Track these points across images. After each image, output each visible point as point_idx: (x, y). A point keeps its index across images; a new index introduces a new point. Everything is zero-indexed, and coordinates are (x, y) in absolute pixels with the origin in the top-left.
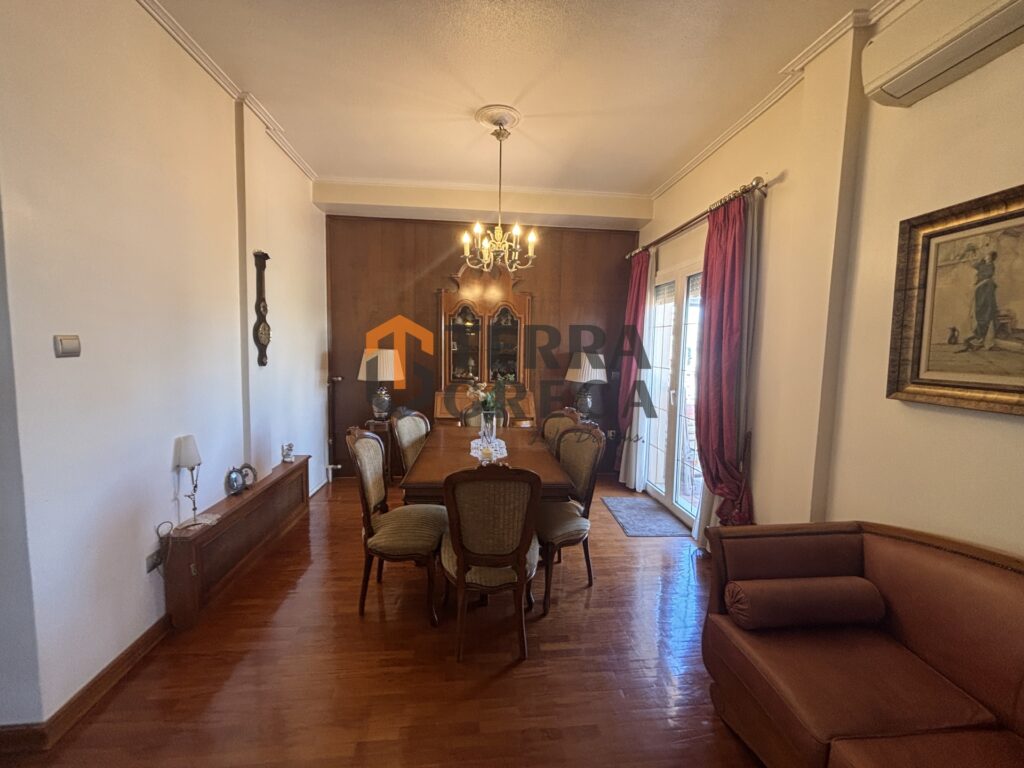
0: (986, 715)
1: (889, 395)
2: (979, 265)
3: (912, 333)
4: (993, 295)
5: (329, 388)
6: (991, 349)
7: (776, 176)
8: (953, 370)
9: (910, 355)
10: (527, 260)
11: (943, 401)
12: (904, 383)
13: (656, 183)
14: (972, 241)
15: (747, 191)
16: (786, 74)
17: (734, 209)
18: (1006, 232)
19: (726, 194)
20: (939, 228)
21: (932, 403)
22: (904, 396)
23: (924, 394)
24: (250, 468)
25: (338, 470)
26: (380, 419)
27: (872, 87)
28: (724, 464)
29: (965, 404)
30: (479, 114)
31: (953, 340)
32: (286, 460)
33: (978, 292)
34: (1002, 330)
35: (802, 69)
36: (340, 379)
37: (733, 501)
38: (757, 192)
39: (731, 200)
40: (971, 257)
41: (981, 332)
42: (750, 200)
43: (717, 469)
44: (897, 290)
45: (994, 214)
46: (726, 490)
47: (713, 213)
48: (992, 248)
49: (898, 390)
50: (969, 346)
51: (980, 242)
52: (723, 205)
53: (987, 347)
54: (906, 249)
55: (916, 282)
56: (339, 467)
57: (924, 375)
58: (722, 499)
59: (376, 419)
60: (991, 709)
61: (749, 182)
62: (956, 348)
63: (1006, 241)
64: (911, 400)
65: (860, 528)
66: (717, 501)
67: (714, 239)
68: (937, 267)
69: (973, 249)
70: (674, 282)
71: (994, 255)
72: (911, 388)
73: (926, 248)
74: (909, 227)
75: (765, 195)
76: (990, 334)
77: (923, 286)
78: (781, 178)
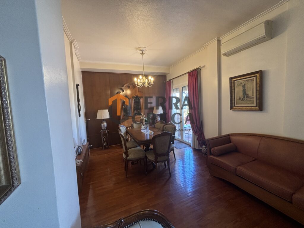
0: (254, 159)
1: (231, 109)
2: (243, 86)
3: (233, 98)
4: (245, 91)
5: (86, 123)
6: (246, 100)
7: (203, 66)
8: (240, 104)
9: (233, 102)
10: (151, 84)
11: (240, 110)
12: (233, 107)
13: (172, 64)
14: (241, 82)
15: (197, 69)
16: (204, 46)
17: (194, 73)
18: (246, 81)
19: (193, 69)
20: (236, 79)
21: (238, 110)
22: (233, 109)
23: (236, 109)
24: (80, 147)
25: (91, 147)
26: (104, 130)
27: (223, 53)
28: (198, 128)
29: (243, 110)
30: (137, 49)
31: (240, 99)
32: (83, 144)
33: (243, 90)
34: (247, 97)
35: (207, 46)
36: (89, 119)
37: (200, 136)
38: (199, 69)
39: (194, 70)
40: (241, 84)
41: (244, 97)
42: (198, 71)
43: (196, 130)
44: (230, 90)
45: (244, 77)
46: (199, 134)
47: (189, 73)
48: (244, 83)
49: (232, 108)
50: (243, 100)
51: (242, 82)
52: (191, 71)
53: (245, 99)
54: (231, 83)
55: (233, 89)
56: (92, 146)
57: (236, 105)
58: (198, 136)
59: (103, 130)
60: (254, 158)
61: (198, 67)
62: (241, 100)
63: (246, 82)
64: (235, 110)
65: (229, 135)
66: (196, 137)
67: (190, 79)
68: (236, 86)
69: (241, 83)
70: (178, 88)
71: (245, 84)
72: (234, 108)
73: (234, 83)
74: (231, 79)
75: (201, 70)
76: (245, 98)
77: (234, 89)
78: (204, 67)
